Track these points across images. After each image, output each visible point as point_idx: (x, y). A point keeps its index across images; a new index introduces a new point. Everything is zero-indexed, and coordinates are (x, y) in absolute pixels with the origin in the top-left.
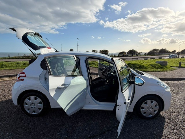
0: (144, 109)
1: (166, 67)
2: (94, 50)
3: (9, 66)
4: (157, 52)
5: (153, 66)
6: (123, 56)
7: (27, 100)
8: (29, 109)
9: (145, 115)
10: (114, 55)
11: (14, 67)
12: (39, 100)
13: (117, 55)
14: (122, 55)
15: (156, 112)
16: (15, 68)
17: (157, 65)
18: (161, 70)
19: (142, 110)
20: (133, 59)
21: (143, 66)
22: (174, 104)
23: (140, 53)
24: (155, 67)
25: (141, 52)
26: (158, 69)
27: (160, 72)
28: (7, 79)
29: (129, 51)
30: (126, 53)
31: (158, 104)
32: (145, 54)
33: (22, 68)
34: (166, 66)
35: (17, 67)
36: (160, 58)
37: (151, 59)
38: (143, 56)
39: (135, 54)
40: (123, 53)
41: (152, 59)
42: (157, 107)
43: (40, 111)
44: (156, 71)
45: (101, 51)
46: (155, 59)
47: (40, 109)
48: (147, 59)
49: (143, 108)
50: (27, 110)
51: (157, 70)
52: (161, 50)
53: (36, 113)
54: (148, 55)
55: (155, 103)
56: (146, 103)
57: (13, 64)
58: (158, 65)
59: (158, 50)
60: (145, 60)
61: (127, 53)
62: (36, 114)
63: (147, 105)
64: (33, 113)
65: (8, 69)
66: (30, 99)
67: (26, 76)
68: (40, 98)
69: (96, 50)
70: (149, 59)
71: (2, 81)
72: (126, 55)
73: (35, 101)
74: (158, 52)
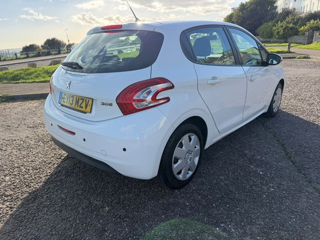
14: (34, 53)
23: (70, 45)
29: (46, 43)
30: (41, 48)
72: (44, 53)
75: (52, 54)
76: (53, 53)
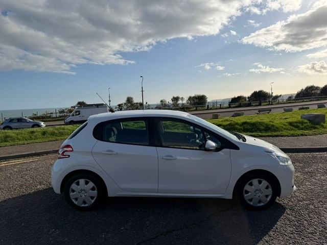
0: (250, 194)
1: (323, 126)
2: (175, 96)
3: (18, 139)
4: (316, 93)
5: (293, 126)
6: (240, 106)
7: (74, 186)
8: (76, 199)
9: (252, 203)
10: (219, 106)
11: (26, 140)
12: (91, 184)
13: (227, 105)
14: (237, 104)
15: (269, 199)
16: (28, 142)
17: (302, 123)
18: (310, 132)
19: (246, 195)
20: (260, 111)
21: (273, 126)
22: (312, 189)
23: (277, 97)
24: (297, 127)
25: (280, 96)
26: (304, 131)
27: (306, 135)
28: (21, 161)
29: (252, 95)
30: (247, 100)
31: (270, 186)
32: (290, 99)
33: (41, 141)
34: (322, 124)
35: (32, 139)
36: (321, 106)
37: (300, 109)
38: (284, 103)
39: (268, 101)
40: (239, 98)
41: (303, 108)
42: (270, 189)
43: (93, 201)
44: (298, 135)
45: (190, 97)
46: (308, 108)
47: (92, 198)
48: (290, 110)
49: (247, 192)
50: (73, 200)
51: (300, 132)
52: (324, 88)
53: (87, 205)
54: (297, 100)
55: (265, 183)
56: (251, 184)
57: (25, 134)
58: (305, 123)
59: (317, 88)
60: (286, 113)
61: (248, 98)
62: (87, 207)
63: (253, 187)
64: (83, 205)
65: (18, 144)
66: (78, 184)
67: (72, 151)
68: (93, 182)
69: (180, 97)
70: (296, 109)
71: (15, 165)
72: (245, 104)
73: (86, 186)
74: (319, 92)
75: (252, 106)
76: (254, 104)
